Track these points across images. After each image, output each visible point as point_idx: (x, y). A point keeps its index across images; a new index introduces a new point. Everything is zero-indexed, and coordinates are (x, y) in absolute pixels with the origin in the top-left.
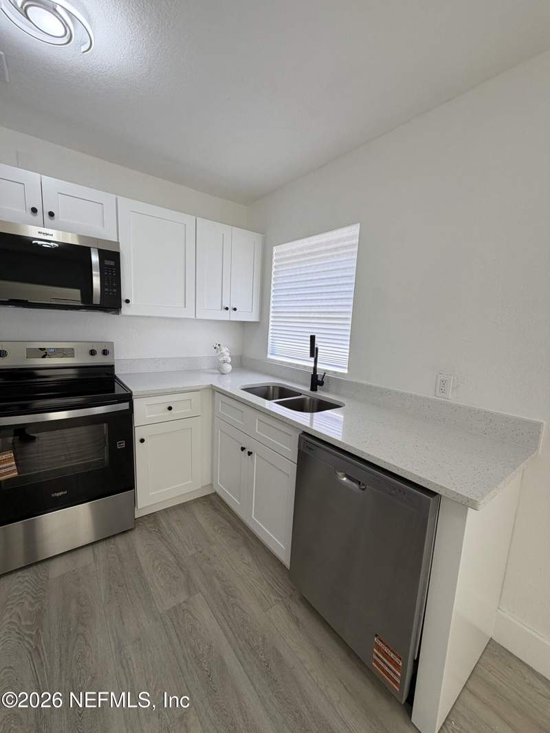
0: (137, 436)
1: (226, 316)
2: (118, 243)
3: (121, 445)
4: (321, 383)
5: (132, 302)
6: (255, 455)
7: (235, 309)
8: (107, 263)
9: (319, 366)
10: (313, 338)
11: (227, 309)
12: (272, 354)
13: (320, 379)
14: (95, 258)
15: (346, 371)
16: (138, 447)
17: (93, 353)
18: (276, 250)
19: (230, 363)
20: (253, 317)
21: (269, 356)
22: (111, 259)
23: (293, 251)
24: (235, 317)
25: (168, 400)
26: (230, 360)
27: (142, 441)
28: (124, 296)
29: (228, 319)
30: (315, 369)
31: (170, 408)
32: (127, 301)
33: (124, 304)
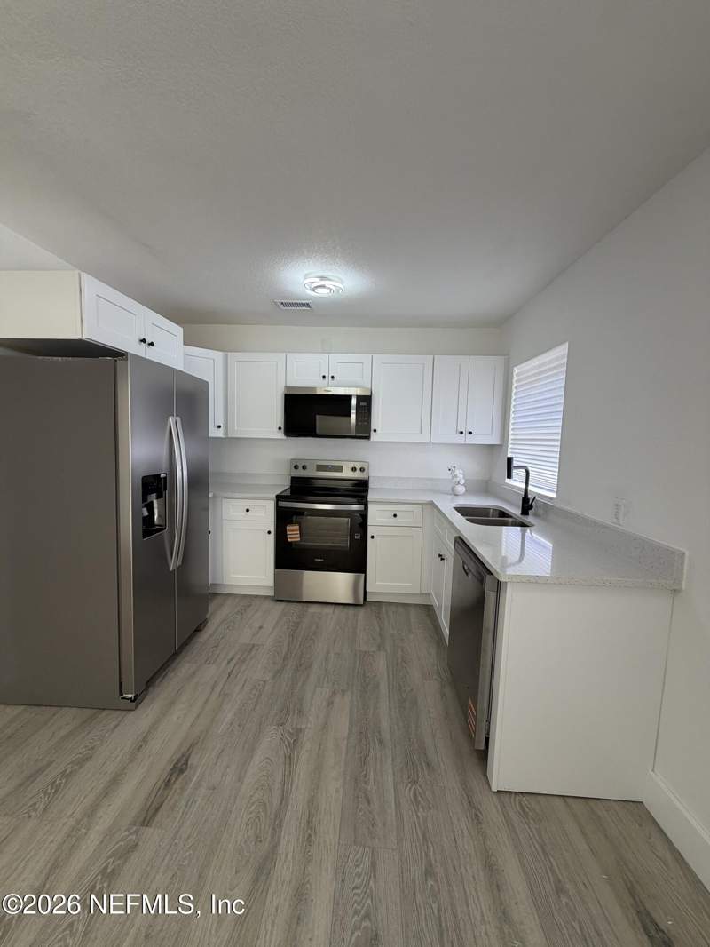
0: (369, 534)
1: (460, 440)
2: (371, 391)
3: (358, 536)
4: (531, 508)
5: (378, 431)
6: (445, 563)
7: (471, 433)
8: (362, 404)
11: (462, 433)
13: (530, 502)
14: (354, 403)
15: (554, 495)
16: (370, 541)
17: (354, 469)
18: (516, 370)
19: (464, 485)
22: (366, 402)
23: (527, 371)
24: (470, 440)
25: (395, 509)
26: (463, 482)
27: (373, 537)
28: (373, 427)
29: (462, 442)
30: (526, 490)
31: (396, 516)
32: (375, 431)
33: (372, 432)
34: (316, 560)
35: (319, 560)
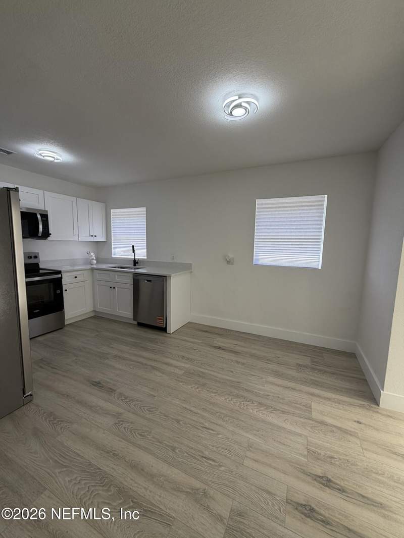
0: (64, 289)
1: (92, 239)
2: (47, 211)
3: (58, 292)
4: (137, 263)
5: (52, 234)
6: (116, 289)
7: (96, 236)
8: (44, 219)
9: (136, 257)
10: (133, 246)
11: (92, 236)
12: (114, 255)
13: (137, 261)
14: (39, 217)
15: (146, 258)
16: (64, 293)
17: (30, 257)
18: (112, 211)
19: (95, 260)
20: (103, 239)
21: (113, 256)
22: (45, 217)
24: (96, 239)
25: (75, 274)
26: (95, 258)
27: (66, 290)
28: (50, 232)
29: (92, 240)
30: (135, 259)
31: (76, 277)
33: (49, 235)
34: (34, 311)
35: (37, 311)
